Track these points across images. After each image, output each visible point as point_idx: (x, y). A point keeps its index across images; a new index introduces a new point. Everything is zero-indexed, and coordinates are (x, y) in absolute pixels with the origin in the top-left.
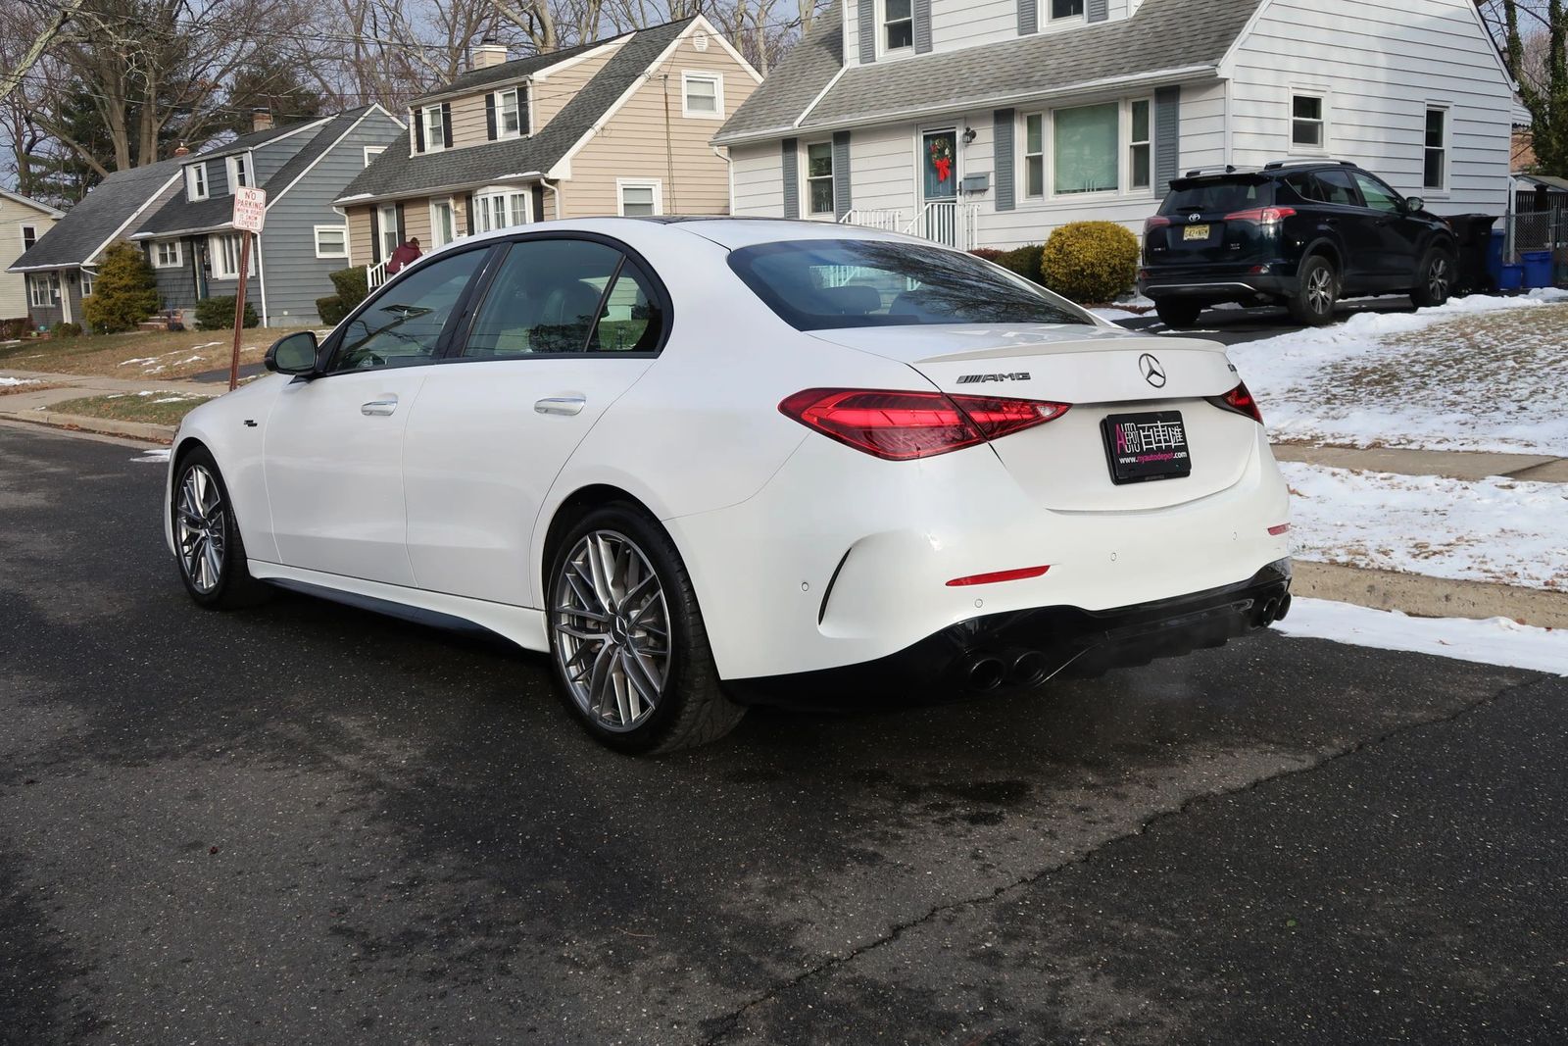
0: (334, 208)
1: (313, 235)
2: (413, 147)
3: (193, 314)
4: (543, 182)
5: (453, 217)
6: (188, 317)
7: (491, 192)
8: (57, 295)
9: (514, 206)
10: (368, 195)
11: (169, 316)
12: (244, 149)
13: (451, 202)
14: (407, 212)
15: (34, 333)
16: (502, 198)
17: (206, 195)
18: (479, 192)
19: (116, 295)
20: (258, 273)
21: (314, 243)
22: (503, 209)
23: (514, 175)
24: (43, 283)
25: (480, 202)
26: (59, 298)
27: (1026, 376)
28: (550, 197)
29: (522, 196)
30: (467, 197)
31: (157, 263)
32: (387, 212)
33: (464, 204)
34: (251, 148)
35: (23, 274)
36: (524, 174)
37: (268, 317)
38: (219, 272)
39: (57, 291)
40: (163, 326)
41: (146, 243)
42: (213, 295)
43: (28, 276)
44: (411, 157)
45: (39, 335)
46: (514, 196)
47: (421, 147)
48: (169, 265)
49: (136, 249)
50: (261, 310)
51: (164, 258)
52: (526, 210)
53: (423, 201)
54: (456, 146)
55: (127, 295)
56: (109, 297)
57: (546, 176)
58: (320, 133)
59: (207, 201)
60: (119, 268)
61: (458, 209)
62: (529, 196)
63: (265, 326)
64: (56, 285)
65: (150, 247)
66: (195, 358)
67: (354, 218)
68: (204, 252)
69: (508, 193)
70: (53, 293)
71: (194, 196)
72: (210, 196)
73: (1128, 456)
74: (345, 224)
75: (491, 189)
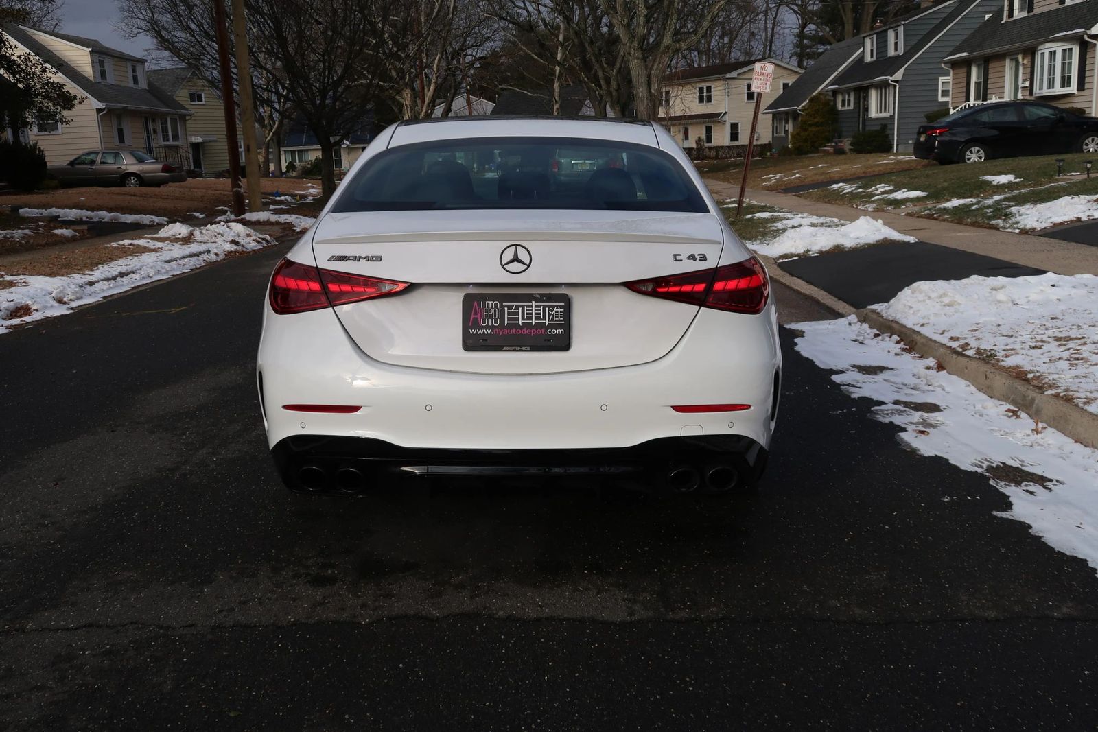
0: (943, 65)
1: (938, 84)
2: (1006, 14)
3: (849, 142)
4: (1086, 38)
5: (1021, 68)
6: (846, 144)
7: (1047, 47)
8: (787, 129)
9: (1064, 58)
10: (965, 54)
11: (836, 144)
12: (899, 24)
13: (1020, 57)
14: (991, 65)
15: (768, 154)
16: (1055, 51)
17: (875, 58)
18: (1040, 48)
19: (810, 129)
20: (894, 113)
21: (938, 90)
22: (1054, 61)
23: (1065, 33)
24: (781, 119)
25: (1039, 54)
26: (787, 131)
27: (379, 259)
28: (1092, 50)
29: (1072, 49)
30: (1031, 52)
31: (840, 107)
32: (979, 66)
33: (1030, 58)
34: (903, 23)
35: (771, 115)
36: (1074, 32)
37: (897, 145)
38: (873, 113)
39: (787, 125)
40: (831, 150)
41: (835, 92)
42: (867, 128)
43: (775, 116)
44: (1002, 22)
45: (771, 155)
46: (1064, 51)
47: (1011, 14)
48: (846, 108)
49: (827, 97)
50: (894, 140)
51: (843, 104)
52: (1073, 61)
53: (1001, 57)
54: (1036, 11)
55: (817, 129)
56: (806, 130)
57: (1088, 32)
58: (956, 8)
59: (875, 61)
60: (815, 110)
61: (1025, 62)
62: (1076, 50)
63: (895, 152)
64: (787, 122)
65: (837, 96)
66: (797, 175)
67: (957, 71)
68: (866, 98)
69: (1059, 48)
70: (785, 126)
71: (868, 59)
72: (877, 58)
73: (482, 328)
74: (949, 75)
75: (1048, 45)
